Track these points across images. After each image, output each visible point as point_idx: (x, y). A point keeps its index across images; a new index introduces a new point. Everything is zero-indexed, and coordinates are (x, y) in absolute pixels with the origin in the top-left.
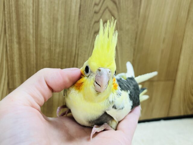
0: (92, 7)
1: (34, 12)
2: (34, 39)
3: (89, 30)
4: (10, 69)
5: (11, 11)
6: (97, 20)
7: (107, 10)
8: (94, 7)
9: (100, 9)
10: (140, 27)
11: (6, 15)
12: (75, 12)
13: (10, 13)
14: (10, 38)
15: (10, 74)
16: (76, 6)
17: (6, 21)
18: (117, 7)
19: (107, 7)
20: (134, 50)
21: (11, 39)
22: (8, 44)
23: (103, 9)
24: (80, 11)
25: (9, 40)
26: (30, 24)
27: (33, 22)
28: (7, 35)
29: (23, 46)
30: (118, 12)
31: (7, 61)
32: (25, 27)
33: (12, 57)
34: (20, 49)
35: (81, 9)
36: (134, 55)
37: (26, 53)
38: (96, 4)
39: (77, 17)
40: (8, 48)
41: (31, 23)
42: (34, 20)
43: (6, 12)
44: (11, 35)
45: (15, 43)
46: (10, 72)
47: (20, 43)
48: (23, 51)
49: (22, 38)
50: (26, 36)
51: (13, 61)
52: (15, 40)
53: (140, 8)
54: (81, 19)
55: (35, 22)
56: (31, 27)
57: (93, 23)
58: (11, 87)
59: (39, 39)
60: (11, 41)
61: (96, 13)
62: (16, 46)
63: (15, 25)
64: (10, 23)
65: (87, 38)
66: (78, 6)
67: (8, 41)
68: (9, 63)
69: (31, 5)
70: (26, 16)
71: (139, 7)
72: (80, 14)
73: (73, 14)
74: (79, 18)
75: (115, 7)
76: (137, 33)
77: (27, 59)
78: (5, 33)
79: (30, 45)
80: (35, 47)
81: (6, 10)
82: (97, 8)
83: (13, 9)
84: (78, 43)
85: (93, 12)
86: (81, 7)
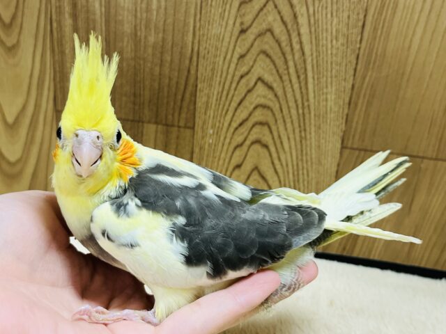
2: (103, 9)
4: (58, 69)
14: (58, 4)
15: (58, 79)
21: (60, 7)
22: (54, 17)
25: (56, 8)
31: (53, 51)
33: (62, 45)
40: (55, 25)
45: (67, 16)
46: (58, 75)
47: (76, 15)
49: (79, 6)
51: (62, 53)
52: (67, 8)
59: (113, 11)
60: (60, 11)
68: (57, 58)
79: (94, 21)
80: (104, 28)
84: (198, 25)
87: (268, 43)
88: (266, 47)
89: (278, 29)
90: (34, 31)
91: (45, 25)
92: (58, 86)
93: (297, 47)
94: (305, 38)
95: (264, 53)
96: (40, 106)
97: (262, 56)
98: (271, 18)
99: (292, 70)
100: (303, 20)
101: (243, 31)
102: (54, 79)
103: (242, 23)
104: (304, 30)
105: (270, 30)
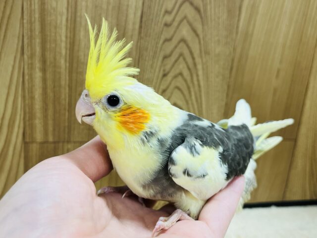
0: (161, 16)
1: (69, 22)
2: (68, 65)
3: (155, 53)
4: (27, 110)
5: (33, 19)
6: (168, 36)
7: (185, 21)
8: (164, 16)
9: (174, 20)
10: (238, 50)
11: (25, 25)
12: (134, 24)
13: (31, 23)
14: (30, 62)
15: (27, 118)
16: (135, 14)
17: (25, 34)
18: (201, 18)
19: (185, 17)
20: (229, 87)
21: (32, 64)
22: (26, 71)
23: (178, 19)
24: (141, 21)
25: (28, 64)
26: (61, 41)
27: (66, 37)
28: (26, 57)
29: (49, 75)
30: (203, 25)
31: (24, 97)
32: (53, 45)
33: (32, 92)
34: (44, 80)
35: (144, 19)
36: (227, 95)
37: (54, 87)
38: (167, 12)
39: (136, 32)
40: (27, 77)
41: (64, 38)
42: (69, 34)
43: (25, 21)
44: (32, 56)
45: (37, 70)
46: (27, 115)
47: (45, 70)
48: (49, 83)
49: (48, 63)
50: (55, 59)
51: (32, 98)
52: (38, 65)
53: (239, 20)
54: (142, 35)
55: (70, 38)
56: (63, 45)
57: (161, 42)
58: (27, 140)
59: (75, 65)
60: (31, 67)
61: (167, 25)
62: (38, 75)
63: (38, 41)
64: (31, 38)
65: (152, 66)
66: (139, 14)
67: (26, 67)
68: (27, 102)
69: (65, 11)
70: (56, 27)
71: (237, 19)
72: (141, 27)
73: (130, 26)
74: (140, 33)
75: (198, 17)
76: (233, 60)
77: (54, 96)
78: (23, 53)
79: (60, 73)
80: (67, 78)
81: (25, 17)
82: (168, 19)
83: (37, 16)
85: (162, 25)
86: (143, 15)
87: (179, 82)
88: (178, 84)
89: (186, 73)
90: (7, 83)
91: (18, 78)
92: (27, 123)
93: (196, 83)
94: (201, 78)
95: (178, 88)
96: (10, 141)
97: (176, 91)
98: (182, 67)
99: (193, 97)
100: (199, 67)
101: (165, 75)
102: (24, 119)
103: (164, 70)
104: (200, 73)
105: (181, 74)
